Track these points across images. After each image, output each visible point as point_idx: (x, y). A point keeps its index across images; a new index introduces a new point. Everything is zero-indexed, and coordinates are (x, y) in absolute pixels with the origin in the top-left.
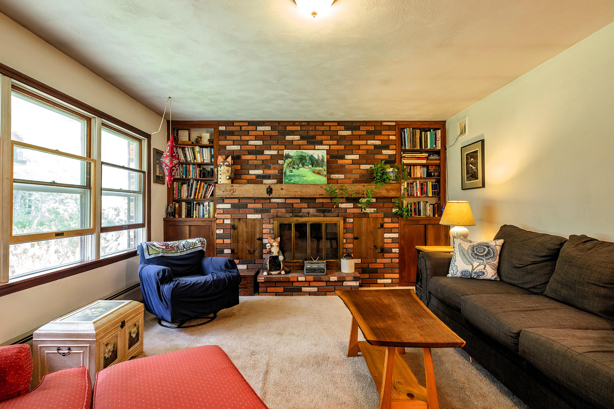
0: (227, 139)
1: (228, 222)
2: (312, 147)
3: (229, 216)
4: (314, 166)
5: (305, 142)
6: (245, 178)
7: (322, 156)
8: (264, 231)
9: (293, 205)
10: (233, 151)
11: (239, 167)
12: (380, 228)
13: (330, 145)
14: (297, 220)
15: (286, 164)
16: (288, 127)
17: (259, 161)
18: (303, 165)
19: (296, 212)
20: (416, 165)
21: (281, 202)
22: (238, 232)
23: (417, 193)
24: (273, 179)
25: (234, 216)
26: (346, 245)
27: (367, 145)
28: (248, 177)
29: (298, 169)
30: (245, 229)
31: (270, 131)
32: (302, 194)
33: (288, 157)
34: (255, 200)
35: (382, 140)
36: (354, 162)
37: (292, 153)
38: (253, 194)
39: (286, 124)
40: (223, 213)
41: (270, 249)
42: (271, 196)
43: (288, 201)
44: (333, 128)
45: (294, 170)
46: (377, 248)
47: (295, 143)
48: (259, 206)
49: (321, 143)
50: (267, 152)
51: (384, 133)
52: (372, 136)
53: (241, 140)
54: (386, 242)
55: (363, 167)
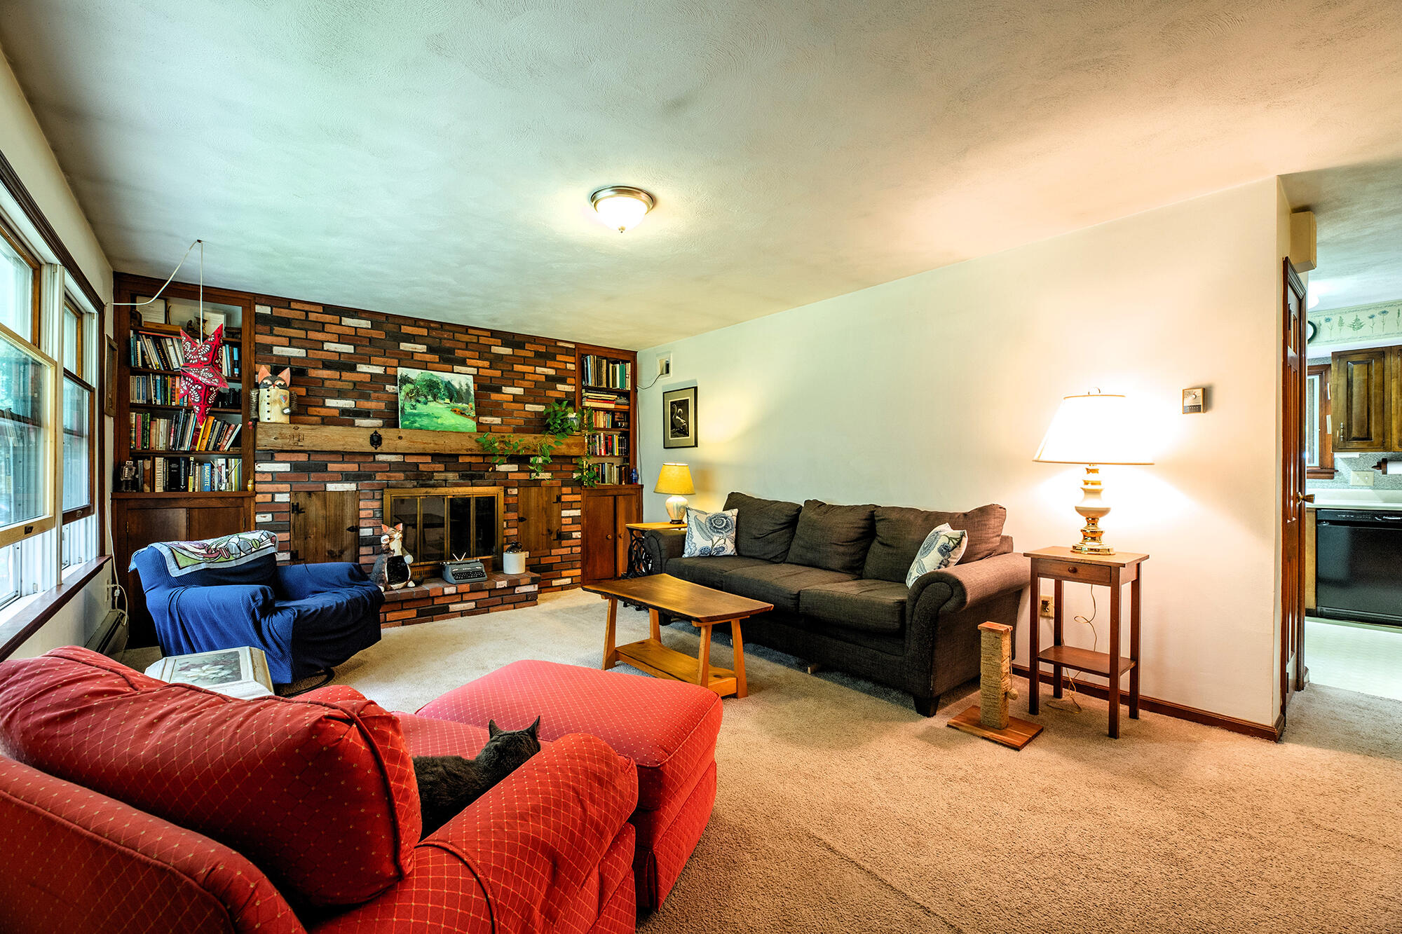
0: (275, 332)
1: (283, 498)
2: (449, 367)
3: (286, 487)
4: (453, 400)
5: (436, 358)
6: (315, 413)
7: (467, 385)
8: (363, 514)
9: (418, 466)
10: (289, 358)
11: (303, 391)
12: (557, 502)
13: (478, 368)
14: (426, 492)
15: (403, 393)
16: (405, 327)
17: (347, 383)
18: (435, 398)
19: (424, 478)
20: (599, 411)
21: (396, 460)
22: (306, 519)
23: (600, 450)
24: (374, 418)
25: (297, 487)
26: (507, 531)
27: (535, 373)
28: (323, 412)
29: (426, 404)
30: (322, 512)
31: (369, 329)
32: (436, 447)
33: (406, 380)
34: (344, 455)
35: (556, 369)
36: (516, 399)
37: (414, 374)
38: (343, 445)
39: (401, 321)
40: (273, 482)
41: (388, 544)
42: (379, 450)
43: (409, 460)
44: (482, 340)
45: (419, 405)
46: (552, 533)
47: (417, 357)
48: (353, 467)
49: (463, 362)
50: (362, 368)
51: (559, 358)
52: (542, 361)
53: (307, 339)
54: (565, 523)
55: (529, 407)
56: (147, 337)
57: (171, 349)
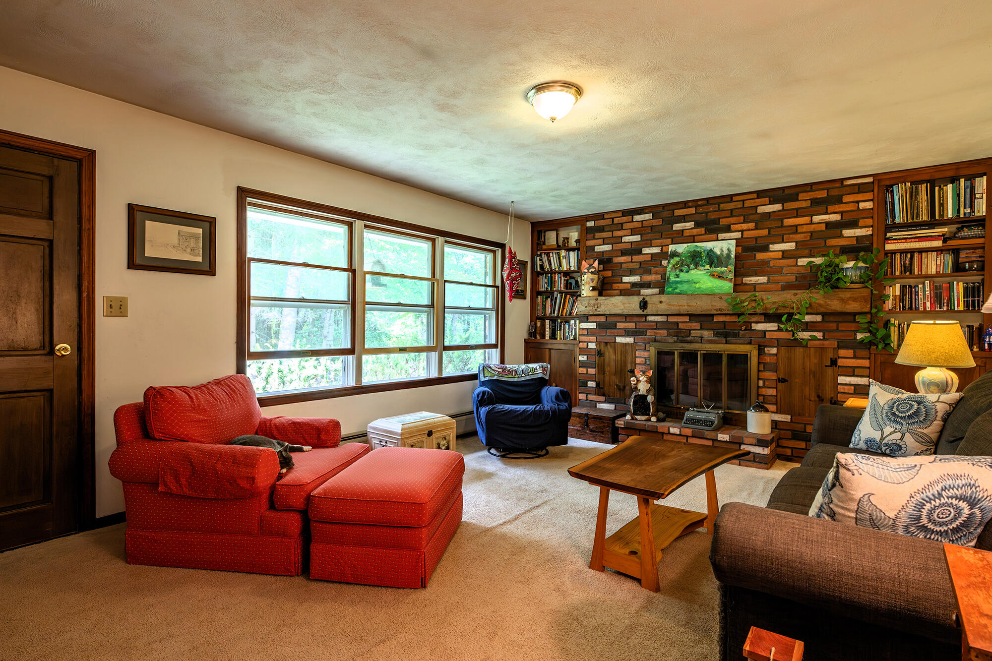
0: (596, 237)
1: (592, 346)
2: (714, 236)
3: (593, 338)
4: (713, 265)
5: (702, 230)
6: (617, 288)
7: (728, 249)
8: (638, 361)
9: (678, 324)
10: (603, 252)
11: (609, 274)
12: (831, 366)
13: (742, 231)
14: (682, 347)
15: (670, 266)
16: (677, 211)
17: (636, 264)
18: (696, 266)
19: (683, 335)
20: (927, 252)
21: (662, 320)
22: (604, 360)
23: (925, 304)
24: (654, 287)
25: (600, 339)
26: (764, 390)
27: (811, 223)
28: (621, 286)
29: (687, 272)
30: (613, 357)
31: (651, 219)
32: (689, 309)
33: (675, 254)
34: (627, 317)
35: (842, 213)
36: (785, 254)
37: (681, 248)
38: (623, 309)
39: (674, 207)
40: (587, 335)
41: (636, 384)
42: (645, 313)
43: (671, 319)
44: (748, 204)
45: (682, 274)
46: (823, 400)
47: (686, 233)
48: (631, 326)
49: (728, 229)
50: (646, 251)
51: (846, 199)
52: (822, 208)
53: (613, 237)
54: (842, 391)
55: (802, 262)
56: (545, 253)
57: (552, 258)
